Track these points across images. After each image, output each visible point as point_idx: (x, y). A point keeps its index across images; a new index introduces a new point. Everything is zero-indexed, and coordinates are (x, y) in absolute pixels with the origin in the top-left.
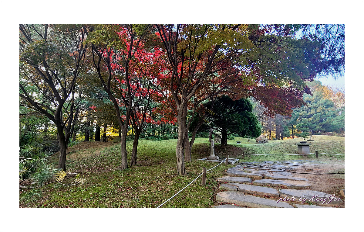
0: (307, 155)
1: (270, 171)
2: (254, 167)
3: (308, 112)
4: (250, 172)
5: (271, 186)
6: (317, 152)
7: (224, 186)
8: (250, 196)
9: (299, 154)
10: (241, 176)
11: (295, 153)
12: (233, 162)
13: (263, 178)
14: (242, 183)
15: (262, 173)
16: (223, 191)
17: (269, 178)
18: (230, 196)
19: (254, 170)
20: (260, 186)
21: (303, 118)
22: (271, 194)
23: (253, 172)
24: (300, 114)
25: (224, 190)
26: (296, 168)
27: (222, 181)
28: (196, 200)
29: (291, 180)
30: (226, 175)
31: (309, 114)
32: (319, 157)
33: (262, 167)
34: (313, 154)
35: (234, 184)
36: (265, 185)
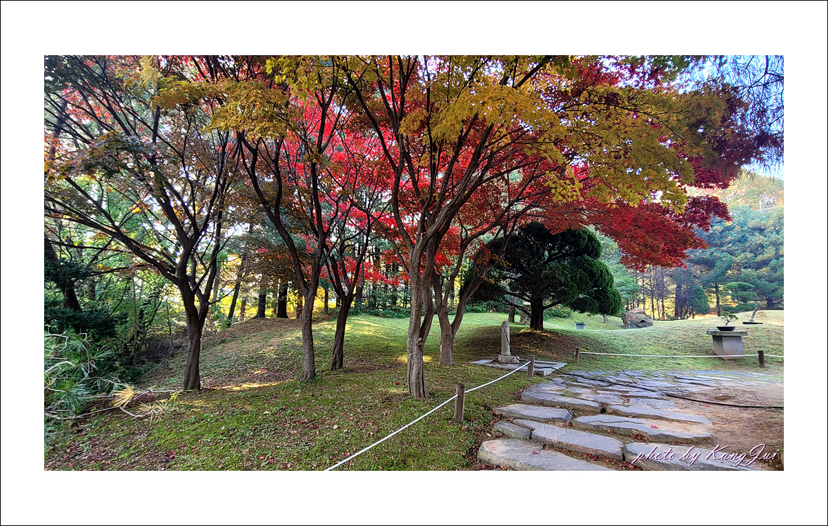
0: (735, 360)
1: (626, 396)
2: (592, 384)
3: (756, 256)
4: (576, 395)
5: (614, 432)
6: (761, 353)
7: (503, 426)
8: (554, 453)
9: (715, 354)
10: (552, 405)
11: (707, 353)
12: (547, 372)
13: (603, 411)
14: (547, 421)
15: (603, 401)
16: (497, 437)
17: (616, 413)
18: (507, 452)
19: (588, 390)
20: (584, 430)
21: (745, 268)
22: (603, 451)
23: (584, 397)
24: (737, 259)
25: (502, 436)
26: (695, 389)
27: (504, 414)
28: (430, 456)
29: (667, 420)
30: (518, 399)
31: (760, 258)
32: (766, 365)
33: (611, 384)
34: (752, 357)
35: (526, 423)
36: (597, 430)
